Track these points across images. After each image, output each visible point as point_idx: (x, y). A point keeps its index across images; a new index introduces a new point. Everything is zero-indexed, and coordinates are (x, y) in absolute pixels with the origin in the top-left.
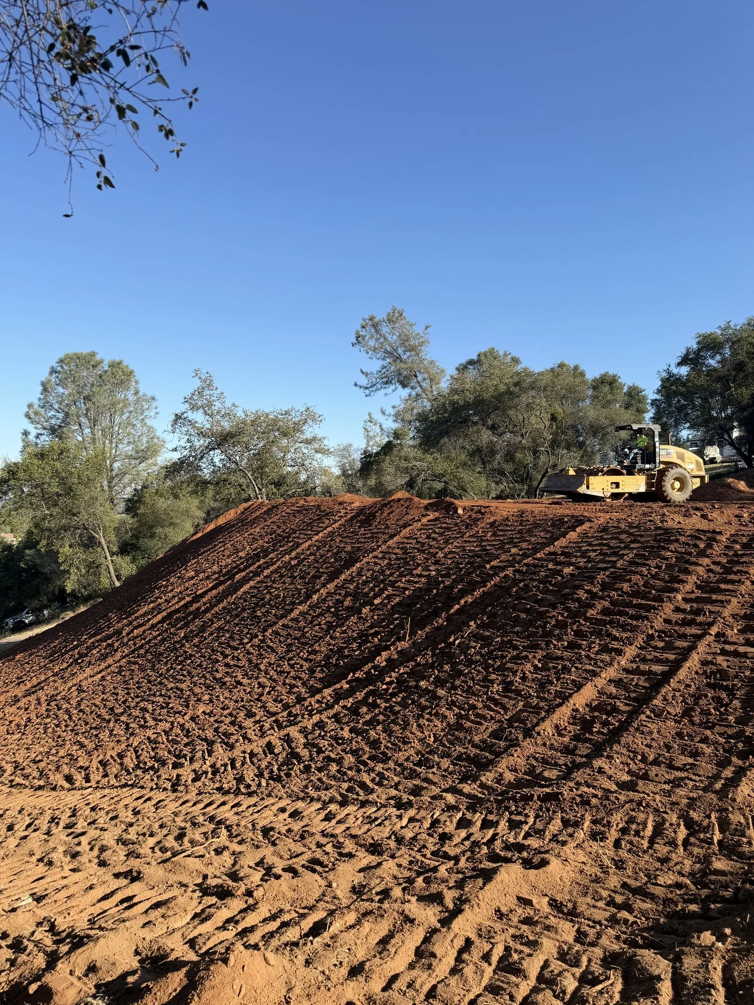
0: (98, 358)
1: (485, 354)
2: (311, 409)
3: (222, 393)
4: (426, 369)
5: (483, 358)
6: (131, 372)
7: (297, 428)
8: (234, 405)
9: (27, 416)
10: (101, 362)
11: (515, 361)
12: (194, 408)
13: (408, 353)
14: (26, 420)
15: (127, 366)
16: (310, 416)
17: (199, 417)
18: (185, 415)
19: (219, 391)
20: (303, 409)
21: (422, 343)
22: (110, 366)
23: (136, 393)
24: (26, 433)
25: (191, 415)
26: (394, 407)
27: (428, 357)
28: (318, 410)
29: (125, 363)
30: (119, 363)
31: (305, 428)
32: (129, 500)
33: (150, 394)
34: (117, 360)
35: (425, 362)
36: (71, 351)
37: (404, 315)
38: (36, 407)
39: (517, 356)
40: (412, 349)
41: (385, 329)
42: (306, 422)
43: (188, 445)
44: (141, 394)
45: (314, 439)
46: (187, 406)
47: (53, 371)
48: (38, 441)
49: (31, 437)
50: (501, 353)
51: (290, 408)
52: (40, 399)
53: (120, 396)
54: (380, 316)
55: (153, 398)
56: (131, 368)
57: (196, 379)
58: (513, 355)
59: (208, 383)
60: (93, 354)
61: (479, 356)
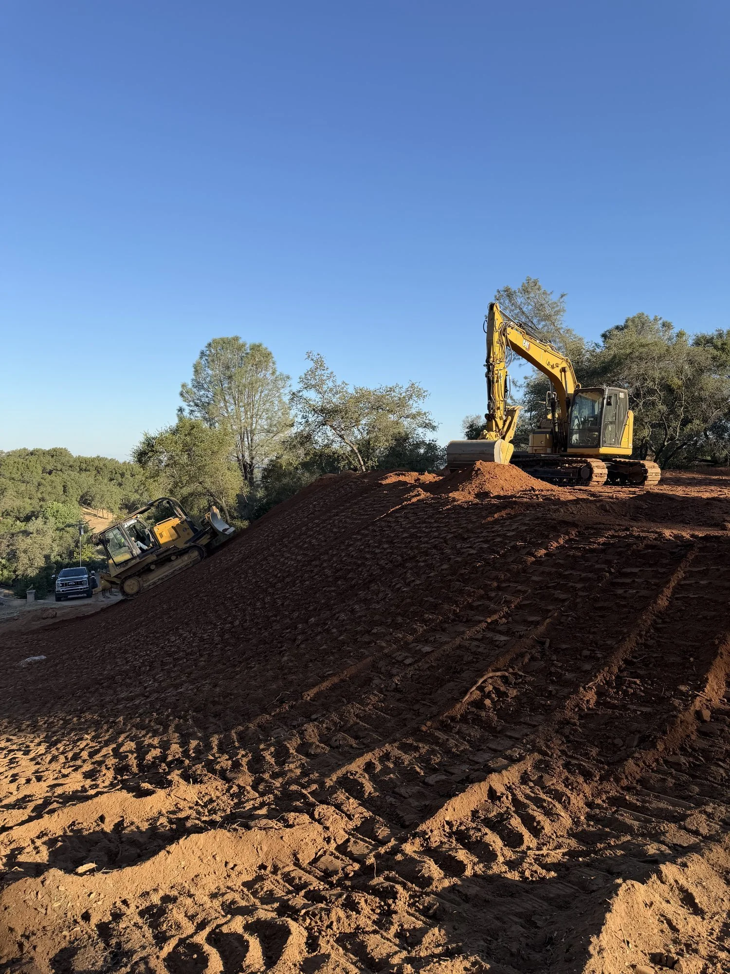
0: (241, 341)
1: (633, 321)
2: (416, 385)
3: (332, 373)
4: (562, 337)
5: (630, 323)
6: (269, 354)
7: (402, 403)
8: (344, 382)
9: (182, 394)
10: (244, 345)
11: (666, 325)
12: (308, 387)
13: (543, 323)
14: (180, 399)
15: (266, 349)
16: (415, 392)
17: (312, 395)
18: (301, 394)
19: (329, 371)
20: (406, 385)
21: (557, 313)
22: (251, 349)
23: (273, 373)
24: (181, 410)
25: (306, 394)
26: (526, 378)
27: (563, 326)
28: (423, 386)
29: (264, 346)
30: (259, 346)
31: (411, 402)
32: (265, 469)
33: (285, 373)
34: (257, 343)
35: (561, 331)
36: (218, 336)
37: (539, 284)
38: (190, 386)
39: (669, 321)
40: (547, 318)
41: (519, 300)
42: (411, 397)
43: (304, 420)
44: (278, 373)
45: (419, 414)
46: (301, 385)
47: (203, 354)
48: (192, 417)
49: (186, 413)
50: (652, 318)
51: (395, 385)
52: (193, 380)
53: (261, 376)
54: (515, 287)
55: (288, 377)
56: (269, 350)
57: (309, 361)
58: (665, 319)
59: (319, 364)
60: (236, 339)
61: (627, 322)
